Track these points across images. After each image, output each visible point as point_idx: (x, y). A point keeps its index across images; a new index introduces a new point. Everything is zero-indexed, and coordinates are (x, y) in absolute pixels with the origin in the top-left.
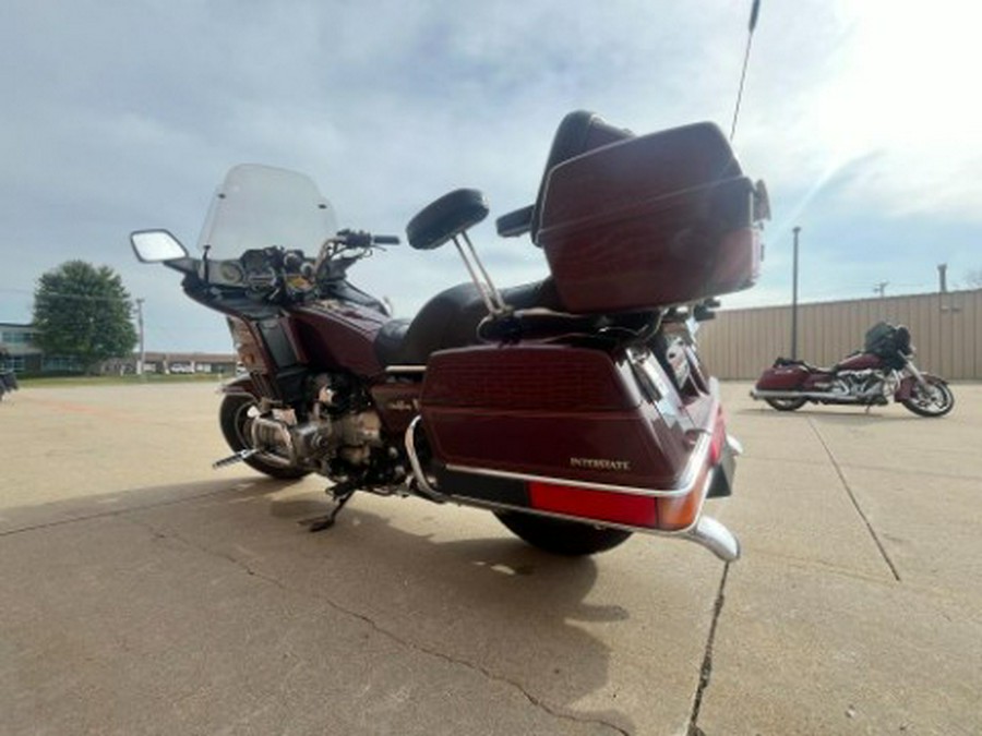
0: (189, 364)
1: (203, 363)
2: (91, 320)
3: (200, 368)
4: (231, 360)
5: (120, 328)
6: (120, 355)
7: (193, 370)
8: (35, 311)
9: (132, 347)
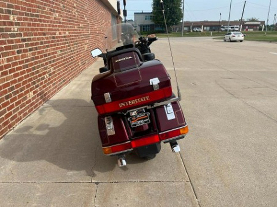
0: (200, 27)
1: (207, 26)
2: (168, 9)
3: (205, 28)
4: (218, 24)
5: (177, 11)
6: (176, 24)
7: (202, 30)
8: (153, 7)
9: (180, 20)
